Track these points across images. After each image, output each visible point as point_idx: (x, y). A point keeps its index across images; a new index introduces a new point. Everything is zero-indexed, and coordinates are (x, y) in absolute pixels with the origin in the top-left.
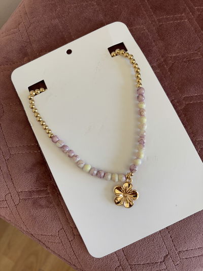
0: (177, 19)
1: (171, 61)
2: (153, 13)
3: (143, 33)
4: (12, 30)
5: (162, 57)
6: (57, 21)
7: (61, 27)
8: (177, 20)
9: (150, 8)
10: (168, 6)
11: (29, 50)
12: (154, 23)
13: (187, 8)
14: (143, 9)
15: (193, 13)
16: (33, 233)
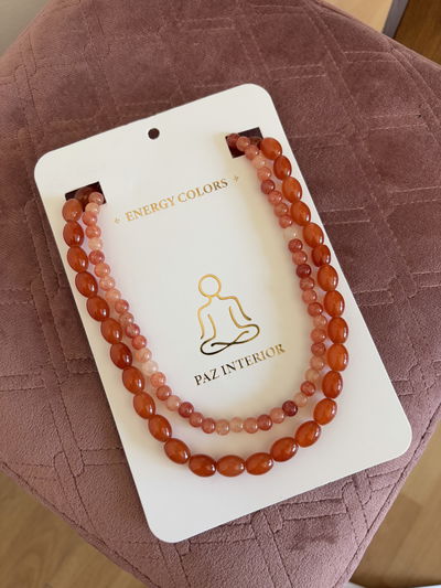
0: (306, 72)
2: (263, 60)
4: (2, 78)
6: (85, 65)
7: (92, 77)
8: (308, 74)
9: (258, 49)
10: (293, 47)
11: (29, 116)
12: (263, 78)
13: (329, 52)
14: (246, 51)
15: (339, 63)
16: (6, 461)
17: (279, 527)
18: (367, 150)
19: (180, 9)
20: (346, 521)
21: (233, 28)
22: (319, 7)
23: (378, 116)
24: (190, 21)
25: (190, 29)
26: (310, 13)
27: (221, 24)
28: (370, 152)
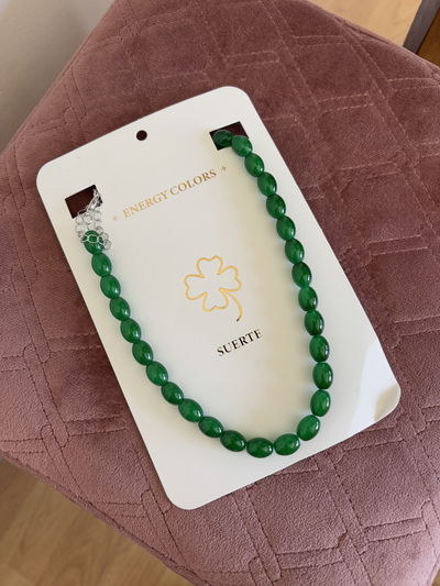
0: (354, 102)
1: (344, 179)
2: (310, 92)
3: (292, 129)
4: (52, 122)
5: (330, 171)
8: (355, 104)
9: (304, 81)
10: (339, 78)
12: (313, 111)
13: (374, 82)
14: (293, 85)
15: (385, 91)
16: (92, 500)
17: (365, 549)
18: (419, 177)
19: (224, 45)
20: (426, 538)
21: (278, 61)
22: (358, 35)
23: (427, 142)
24: (235, 56)
25: (236, 63)
26: (351, 41)
27: (265, 57)
28: (422, 179)
